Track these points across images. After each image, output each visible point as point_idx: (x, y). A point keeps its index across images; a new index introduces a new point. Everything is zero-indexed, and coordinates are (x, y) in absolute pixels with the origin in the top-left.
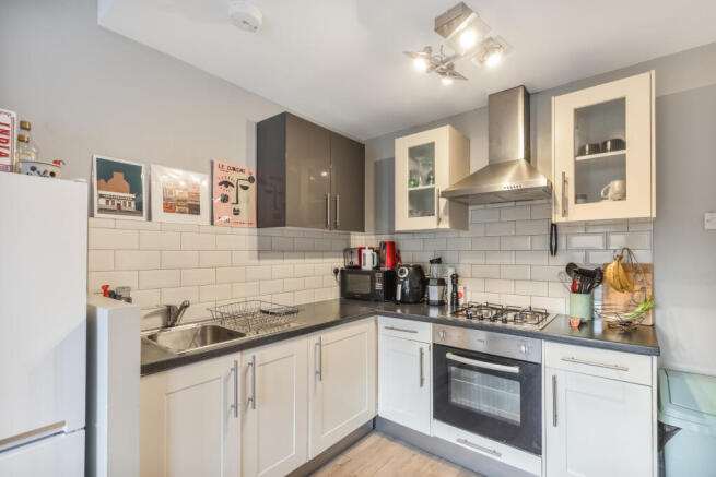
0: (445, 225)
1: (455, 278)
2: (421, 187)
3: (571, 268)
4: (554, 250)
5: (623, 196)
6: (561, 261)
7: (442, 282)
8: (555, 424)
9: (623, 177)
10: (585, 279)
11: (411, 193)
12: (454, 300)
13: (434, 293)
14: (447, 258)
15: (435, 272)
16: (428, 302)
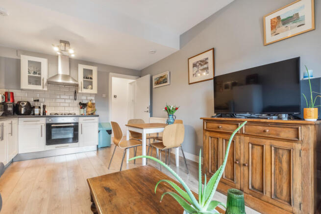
0: (46, 89)
1: (44, 107)
3: (80, 104)
4: (75, 99)
5: (92, 89)
6: (77, 102)
7: (40, 108)
8: (82, 133)
9: (92, 85)
10: (83, 106)
12: (44, 113)
13: (37, 111)
14: (40, 100)
15: (36, 104)
16: (34, 114)
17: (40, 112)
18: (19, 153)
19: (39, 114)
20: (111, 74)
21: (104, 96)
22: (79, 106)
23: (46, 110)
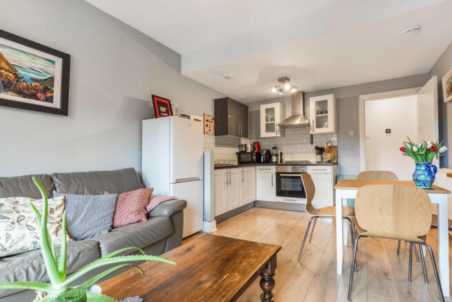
0: (279, 135)
1: (281, 153)
2: (269, 122)
3: (317, 148)
4: (312, 143)
5: (327, 126)
6: (314, 145)
7: (277, 155)
9: (327, 121)
10: (320, 151)
11: (266, 124)
12: (281, 160)
13: (274, 159)
14: (278, 147)
15: (274, 152)
16: (272, 162)
17: (277, 159)
18: (258, 199)
19: (277, 162)
20: (362, 97)
21: (351, 133)
22: (315, 151)
23: (283, 157)
